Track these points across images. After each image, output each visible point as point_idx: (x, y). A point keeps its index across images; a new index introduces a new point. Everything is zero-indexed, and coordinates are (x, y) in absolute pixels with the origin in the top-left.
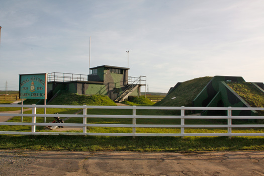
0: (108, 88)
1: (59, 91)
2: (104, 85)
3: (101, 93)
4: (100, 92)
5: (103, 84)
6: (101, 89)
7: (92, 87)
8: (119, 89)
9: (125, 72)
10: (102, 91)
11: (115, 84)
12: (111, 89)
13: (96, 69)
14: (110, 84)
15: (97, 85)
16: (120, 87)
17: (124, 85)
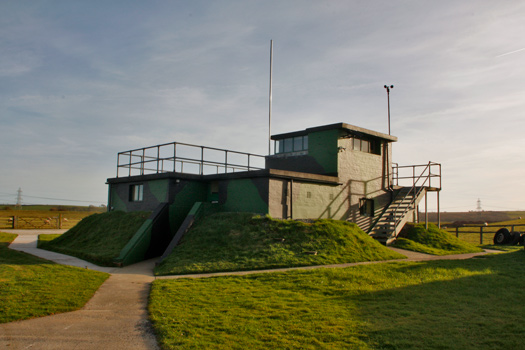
0: (349, 198)
1: (197, 205)
2: (339, 188)
3: (332, 214)
4: (328, 209)
5: (335, 184)
6: (333, 199)
7: (309, 195)
8: (372, 200)
9: (386, 147)
10: (334, 209)
11: (365, 183)
12: (355, 200)
13: (306, 137)
14: (353, 185)
15: (322, 187)
16: (374, 195)
17: (383, 188)
